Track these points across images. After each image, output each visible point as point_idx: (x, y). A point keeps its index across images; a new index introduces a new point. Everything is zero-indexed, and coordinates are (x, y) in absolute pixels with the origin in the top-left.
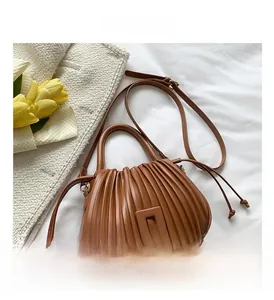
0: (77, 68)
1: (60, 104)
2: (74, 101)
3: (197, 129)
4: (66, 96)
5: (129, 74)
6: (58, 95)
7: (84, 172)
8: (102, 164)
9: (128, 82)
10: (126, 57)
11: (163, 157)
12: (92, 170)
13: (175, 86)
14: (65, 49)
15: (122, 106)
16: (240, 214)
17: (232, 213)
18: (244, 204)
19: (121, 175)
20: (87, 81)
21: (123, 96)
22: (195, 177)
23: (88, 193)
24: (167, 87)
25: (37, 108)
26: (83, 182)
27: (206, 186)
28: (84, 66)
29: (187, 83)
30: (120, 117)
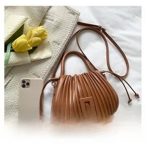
0: (53, 20)
1: (43, 40)
2: (50, 38)
3: (114, 54)
4: (46, 35)
5: (79, 24)
6: (42, 35)
7: (54, 76)
8: (63, 72)
9: (79, 28)
10: (78, 14)
11: (96, 69)
12: (58, 74)
13: (104, 30)
14: (46, 10)
15: (75, 42)
16: (134, 101)
17: (130, 100)
18: (137, 96)
19: (73, 78)
20: (57, 27)
21: (75, 36)
22: (111, 81)
23: (56, 87)
24: (98, 30)
25: (31, 42)
26: (53, 81)
27: (117, 86)
28: (56, 19)
29: (110, 29)
30: (74, 47)
